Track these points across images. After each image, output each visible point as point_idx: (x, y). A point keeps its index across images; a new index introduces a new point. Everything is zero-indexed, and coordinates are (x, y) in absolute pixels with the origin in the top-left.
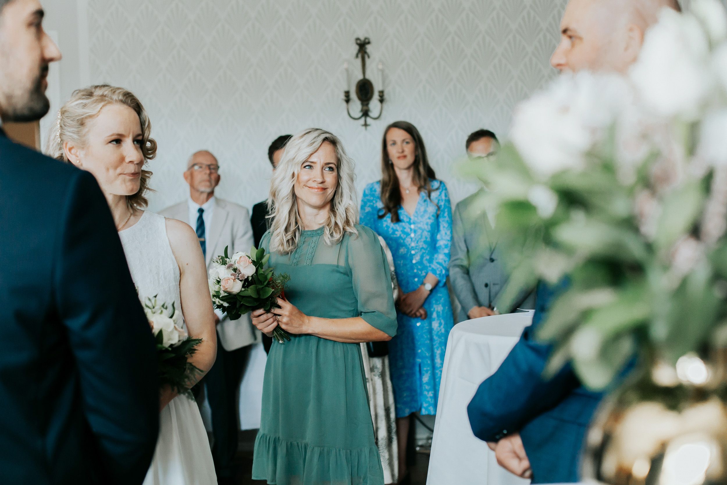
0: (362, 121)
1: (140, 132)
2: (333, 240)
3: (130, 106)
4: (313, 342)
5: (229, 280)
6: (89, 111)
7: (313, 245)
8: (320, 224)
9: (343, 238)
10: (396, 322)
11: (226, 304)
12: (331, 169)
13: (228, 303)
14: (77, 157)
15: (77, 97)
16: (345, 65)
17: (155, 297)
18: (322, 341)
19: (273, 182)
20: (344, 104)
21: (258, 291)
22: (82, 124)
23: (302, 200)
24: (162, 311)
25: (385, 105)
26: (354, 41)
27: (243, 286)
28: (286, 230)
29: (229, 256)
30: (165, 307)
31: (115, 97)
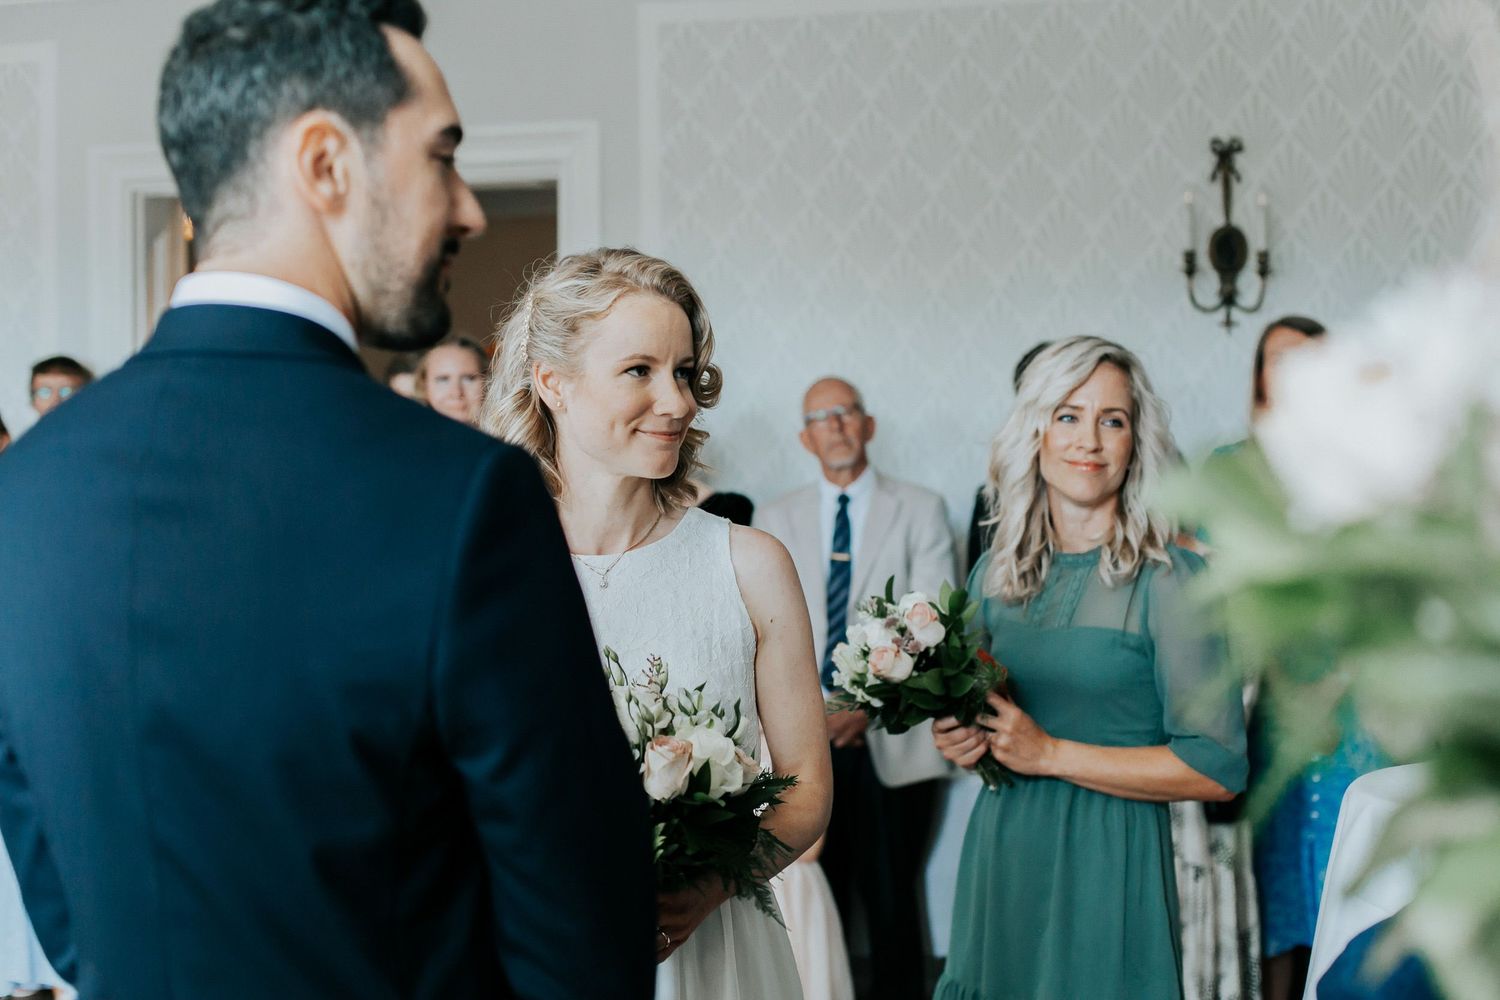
0: (1221, 315)
1: (690, 354)
2: (1117, 575)
3: (673, 300)
4: (1063, 796)
5: (886, 651)
6: (589, 304)
7: (1075, 585)
8: (1092, 541)
9: (1141, 570)
10: (1246, 761)
11: (877, 703)
12: (1117, 423)
13: (881, 699)
14: (558, 393)
15: (567, 273)
16: (1187, 197)
17: (700, 689)
18: (1081, 795)
19: (997, 446)
20: (1183, 279)
21: (946, 682)
22: (573, 328)
23: (1057, 490)
24: (712, 721)
25: (1273, 283)
26: (1206, 145)
27: (916, 667)
28: (1021, 551)
29: (895, 598)
30: (719, 712)
31: (645, 279)
